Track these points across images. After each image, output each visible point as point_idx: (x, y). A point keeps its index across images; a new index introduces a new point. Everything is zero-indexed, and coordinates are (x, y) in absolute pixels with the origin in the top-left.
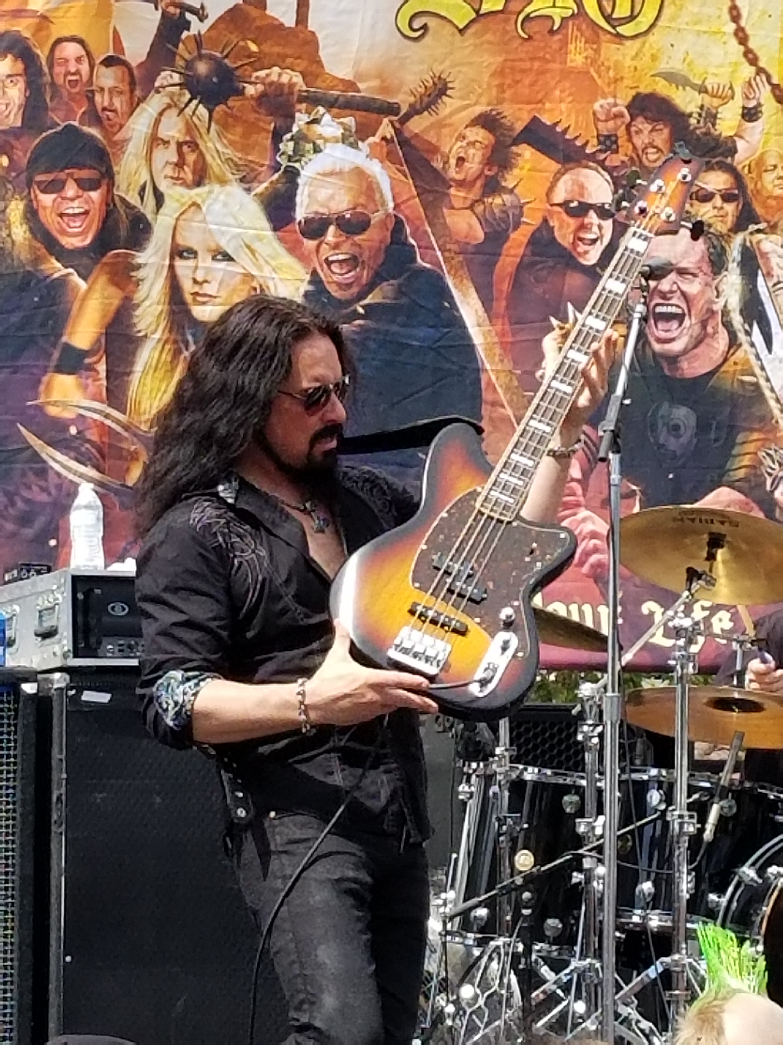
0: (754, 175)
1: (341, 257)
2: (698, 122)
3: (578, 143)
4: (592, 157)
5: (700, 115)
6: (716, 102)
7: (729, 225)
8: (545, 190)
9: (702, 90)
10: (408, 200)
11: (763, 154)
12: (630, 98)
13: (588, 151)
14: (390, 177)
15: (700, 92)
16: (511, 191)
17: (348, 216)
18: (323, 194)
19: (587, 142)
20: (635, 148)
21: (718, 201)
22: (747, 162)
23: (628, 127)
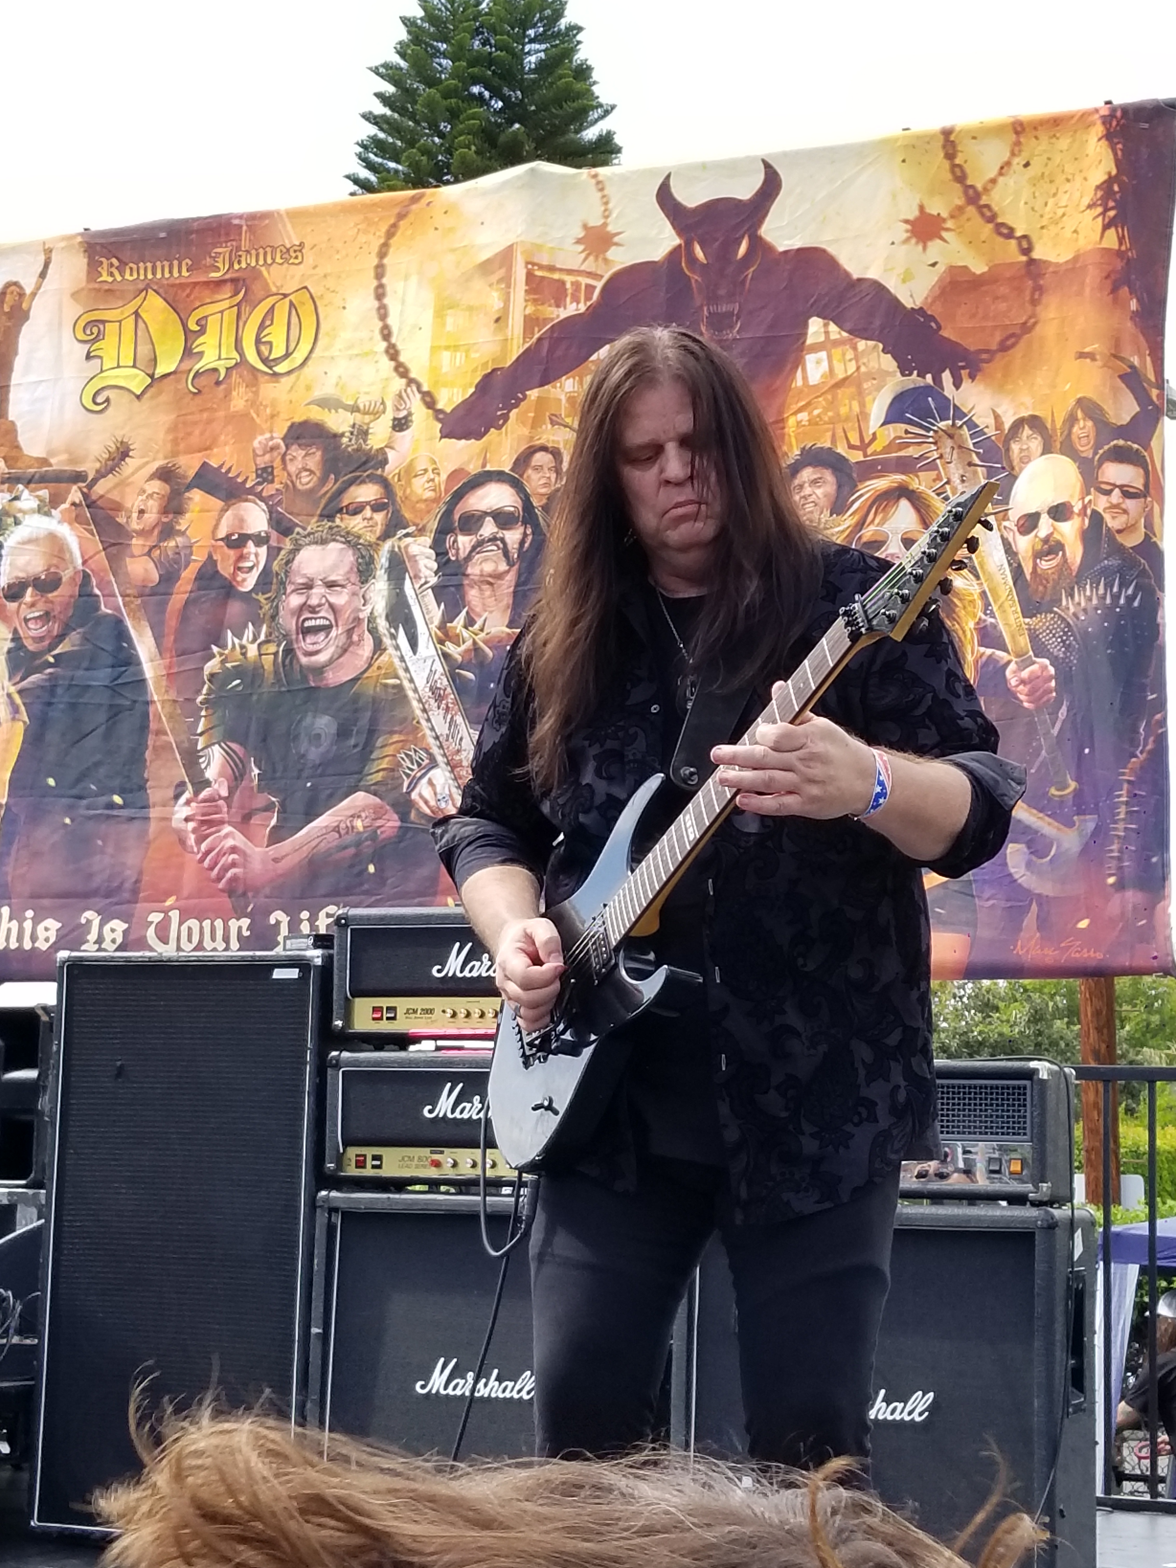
0: (403, 483)
1: (37, 614)
2: (350, 440)
3: (239, 480)
4: (251, 491)
5: (352, 433)
6: (367, 418)
7: (378, 534)
8: (211, 528)
9: (354, 409)
10: (95, 555)
11: (412, 460)
12: (285, 430)
13: (248, 486)
14: (79, 537)
15: (352, 412)
16: (183, 533)
17: (43, 577)
18: (22, 561)
19: (247, 478)
20: (289, 475)
21: (368, 512)
22: (397, 471)
23: (285, 455)
